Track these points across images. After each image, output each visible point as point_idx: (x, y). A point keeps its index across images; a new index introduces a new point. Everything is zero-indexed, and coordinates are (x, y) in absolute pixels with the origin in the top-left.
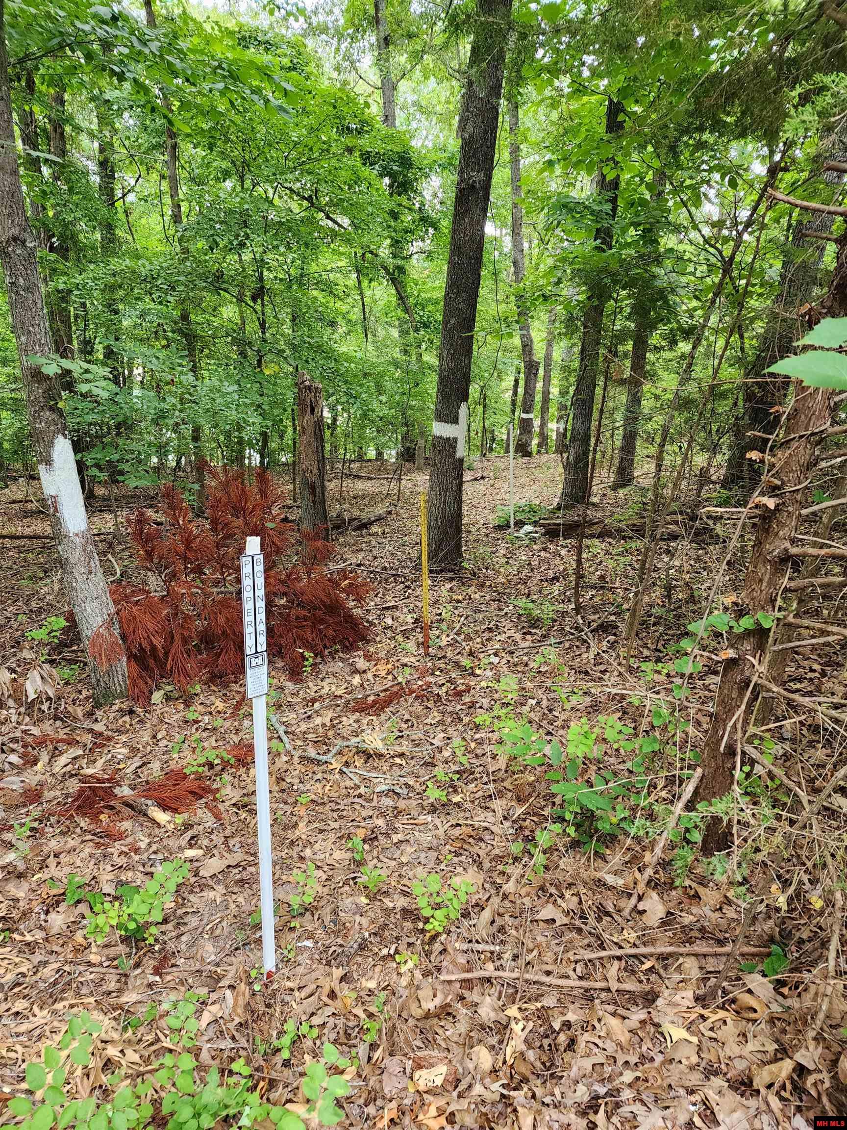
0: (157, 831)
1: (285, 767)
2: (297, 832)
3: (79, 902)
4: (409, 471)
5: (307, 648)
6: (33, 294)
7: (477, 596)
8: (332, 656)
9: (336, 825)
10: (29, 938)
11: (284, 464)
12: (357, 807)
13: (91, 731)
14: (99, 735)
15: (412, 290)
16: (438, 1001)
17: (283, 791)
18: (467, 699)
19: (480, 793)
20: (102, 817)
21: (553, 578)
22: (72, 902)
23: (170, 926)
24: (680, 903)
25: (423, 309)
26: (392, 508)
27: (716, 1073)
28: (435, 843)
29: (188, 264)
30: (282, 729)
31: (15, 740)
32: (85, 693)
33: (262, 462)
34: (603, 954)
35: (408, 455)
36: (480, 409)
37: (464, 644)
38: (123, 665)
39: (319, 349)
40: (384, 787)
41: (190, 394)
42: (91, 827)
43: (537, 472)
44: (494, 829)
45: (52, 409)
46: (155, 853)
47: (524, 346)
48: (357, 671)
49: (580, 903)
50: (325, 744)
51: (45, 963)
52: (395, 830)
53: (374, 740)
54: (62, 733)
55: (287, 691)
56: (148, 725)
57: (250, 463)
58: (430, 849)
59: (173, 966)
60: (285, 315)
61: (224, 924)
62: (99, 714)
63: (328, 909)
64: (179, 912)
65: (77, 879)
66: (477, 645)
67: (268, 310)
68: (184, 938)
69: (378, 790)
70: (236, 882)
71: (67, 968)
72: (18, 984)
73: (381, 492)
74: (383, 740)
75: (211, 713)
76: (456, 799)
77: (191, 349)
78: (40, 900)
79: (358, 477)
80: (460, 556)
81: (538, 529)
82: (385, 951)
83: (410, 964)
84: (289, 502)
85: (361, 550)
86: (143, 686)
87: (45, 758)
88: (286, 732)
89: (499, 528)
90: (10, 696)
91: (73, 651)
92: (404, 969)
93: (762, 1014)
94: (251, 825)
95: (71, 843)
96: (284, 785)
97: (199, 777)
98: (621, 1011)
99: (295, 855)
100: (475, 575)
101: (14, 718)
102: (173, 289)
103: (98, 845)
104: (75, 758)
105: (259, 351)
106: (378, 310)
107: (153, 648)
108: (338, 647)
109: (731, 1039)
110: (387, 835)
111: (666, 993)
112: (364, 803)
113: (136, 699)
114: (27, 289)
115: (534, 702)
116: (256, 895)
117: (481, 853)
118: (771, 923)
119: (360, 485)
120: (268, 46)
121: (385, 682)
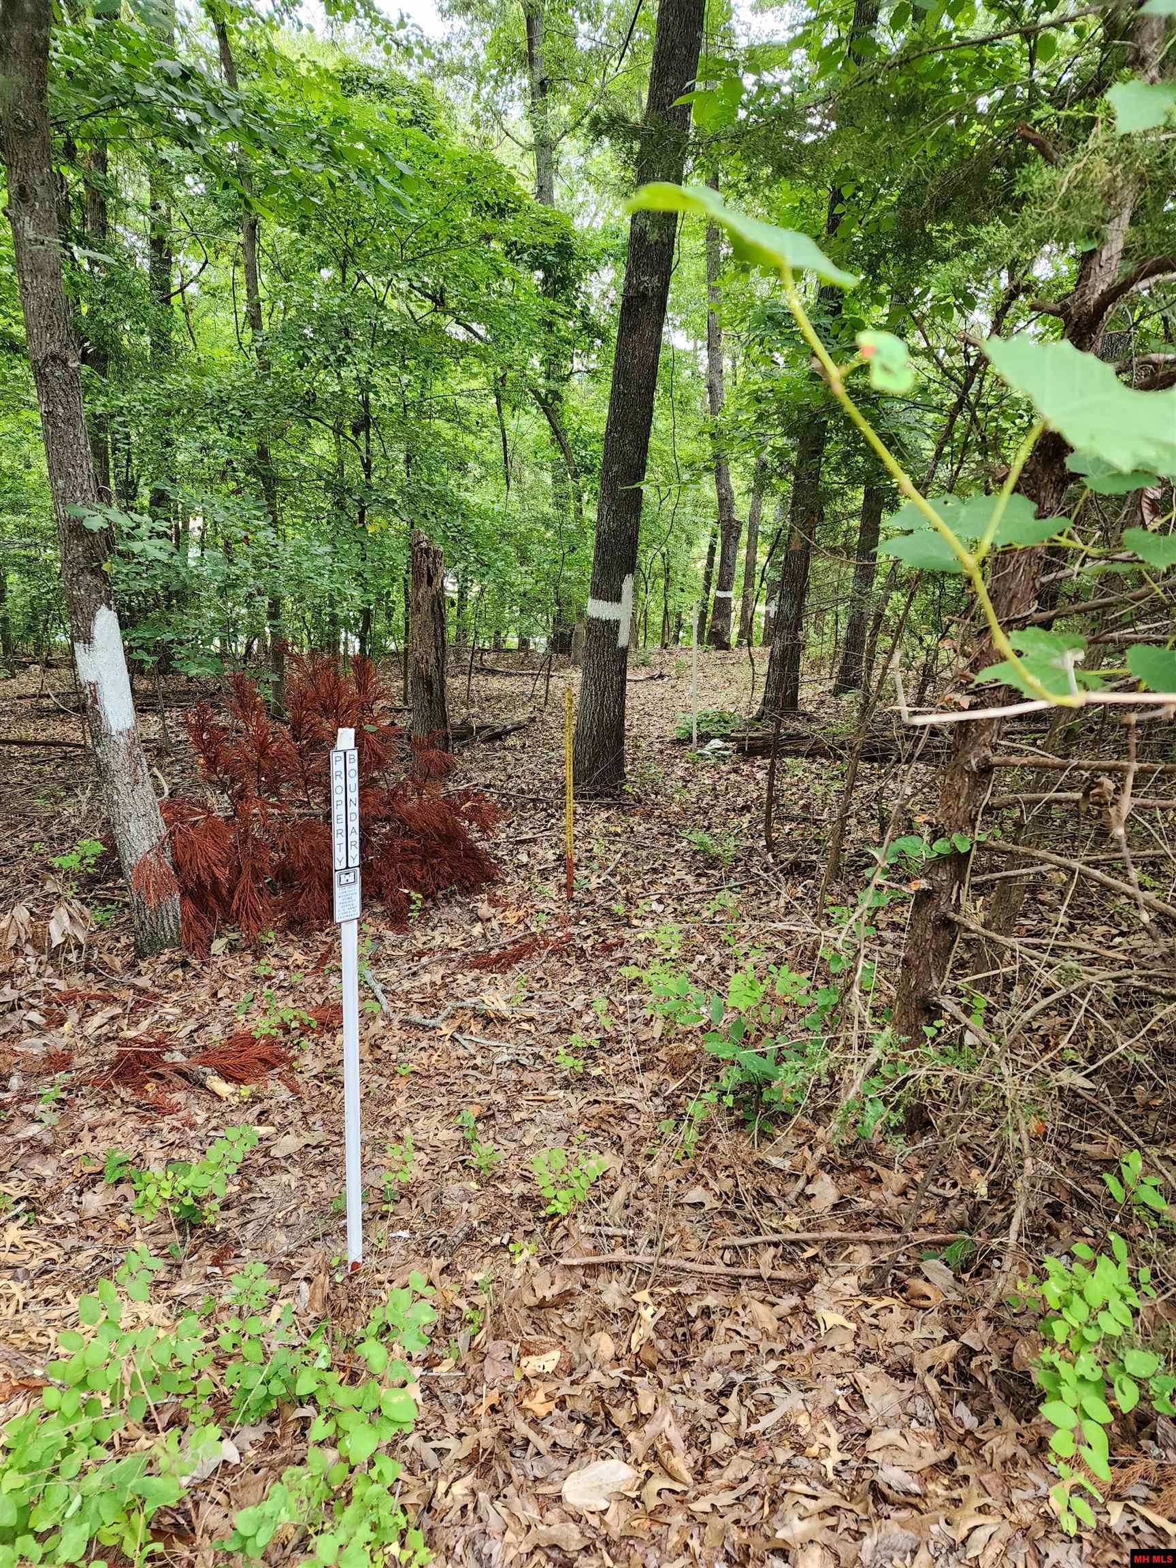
0: (217, 1105)
1: (382, 1032)
2: (394, 1109)
3: (119, 1181)
4: (562, 666)
5: (414, 888)
6: (74, 426)
7: (641, 829)
8: (447, 900)
9: (444, 1101)
10: (59, 1221)
11: (392, 653)
12: (471, 1080)
13: (133, 986)
14: (142, 991)
15: (570, 420)
16: (555, 1290)
17: (378, 1061)
18: (618, 954)
19: (627, 1066)
20: (148, 1087)
21: (743, 808)
22: (112, 1180)
23: (233, 1213)
24: (858, 1188)
25: (585, 448)
26: (536, 713)
27: (873, 1360)
28: (566, 1121)
29: (269, 383)
30: (378, 988)
31: (34, 994)
32: (124, 940)
33: (362, 650)
34: (757, 1239)
35: (561, 644)
36: (662, 582)
37: (619, 887)
38: (174, 903)
39: (441, 499)
40: (505, 1058)
41: (268, 556)
42: (134, 1098)
43: (734, 670)
44: (640, 1106)
45: (93, 572)
46: (215, 1129)
47: (721, 500)
48: (479, 919)
49: (737, 1186)
50: (434, 1006)
51: (80, 1250)
52: (518, 1107)
53: (495, 1000)
54: (95, 988)
55: (387, 942)
56: (206, 981)
57: (346, 650)
58: (560, 1129)
59: (237, 1256)
60: (398, 452)
61: (300, 1211)
62: (143, 965)
63: (429, 1196)
64: (244, 1197)
65: (118, 1154)
66: (636, 888)
67: (375, 445)
68: (250, 1226)
69: (498, 1061)
70: (317, 1164)
71: (106, 1255)
72: (47, 1272)
73: (523, 693)
74: (508, 1001)
75: (287, 968)
76: (596, 1072)
77: (270, 495)
78: (72, 1179)
79: (493, 672)
80: (623, 775)
81: (729, 745)
82: (497, 1241)
83: (526, 1254)
84: (398, 704)
85: (492, 767)
86: (200, 930)
87: (73, 1016)
88: (384, 991)
89: (678, 742)
90: (27, 941)
91: (107, 889)
92: (518, 1260)
93: (936, 1301)
94: (337, 1101)
95: (109, 1115)
96: (379, 1054)
97: (272, 1041)
98: (771, 1298)
99: (391, 1135)
100: (640, 801)
101: (33, 968)
102: (249, 416)
103: (143, 1119)
104: (112, 1018)
105: (361, 501)
106: (525, 449)
107: (215, 880)
108: (455, 887)
109: (894, 1326)
110: (507, 1113)
111: (826, 1279)
112: (479, 1076)
113: (191, 948)
114: (67, 421)
115: (702, 958)
116: (341, 1179)
117: (623, 1134)
118: (962, 1207)
119: (495, 684)
120: (383, 91)
121: (514, 932)
